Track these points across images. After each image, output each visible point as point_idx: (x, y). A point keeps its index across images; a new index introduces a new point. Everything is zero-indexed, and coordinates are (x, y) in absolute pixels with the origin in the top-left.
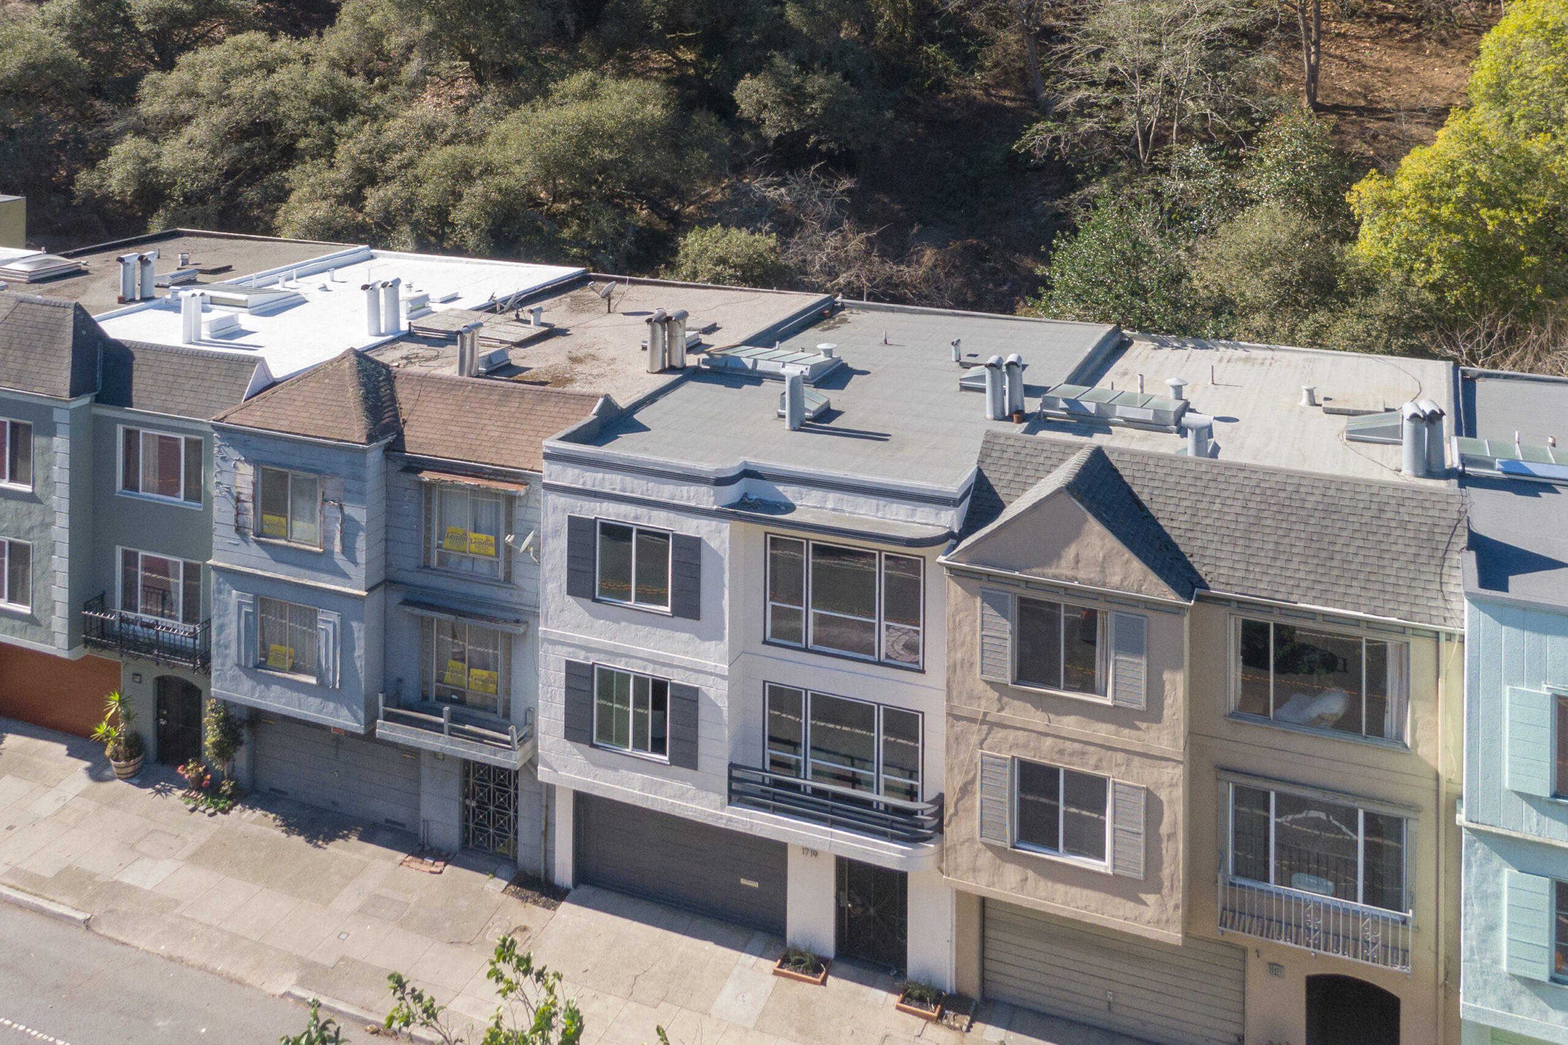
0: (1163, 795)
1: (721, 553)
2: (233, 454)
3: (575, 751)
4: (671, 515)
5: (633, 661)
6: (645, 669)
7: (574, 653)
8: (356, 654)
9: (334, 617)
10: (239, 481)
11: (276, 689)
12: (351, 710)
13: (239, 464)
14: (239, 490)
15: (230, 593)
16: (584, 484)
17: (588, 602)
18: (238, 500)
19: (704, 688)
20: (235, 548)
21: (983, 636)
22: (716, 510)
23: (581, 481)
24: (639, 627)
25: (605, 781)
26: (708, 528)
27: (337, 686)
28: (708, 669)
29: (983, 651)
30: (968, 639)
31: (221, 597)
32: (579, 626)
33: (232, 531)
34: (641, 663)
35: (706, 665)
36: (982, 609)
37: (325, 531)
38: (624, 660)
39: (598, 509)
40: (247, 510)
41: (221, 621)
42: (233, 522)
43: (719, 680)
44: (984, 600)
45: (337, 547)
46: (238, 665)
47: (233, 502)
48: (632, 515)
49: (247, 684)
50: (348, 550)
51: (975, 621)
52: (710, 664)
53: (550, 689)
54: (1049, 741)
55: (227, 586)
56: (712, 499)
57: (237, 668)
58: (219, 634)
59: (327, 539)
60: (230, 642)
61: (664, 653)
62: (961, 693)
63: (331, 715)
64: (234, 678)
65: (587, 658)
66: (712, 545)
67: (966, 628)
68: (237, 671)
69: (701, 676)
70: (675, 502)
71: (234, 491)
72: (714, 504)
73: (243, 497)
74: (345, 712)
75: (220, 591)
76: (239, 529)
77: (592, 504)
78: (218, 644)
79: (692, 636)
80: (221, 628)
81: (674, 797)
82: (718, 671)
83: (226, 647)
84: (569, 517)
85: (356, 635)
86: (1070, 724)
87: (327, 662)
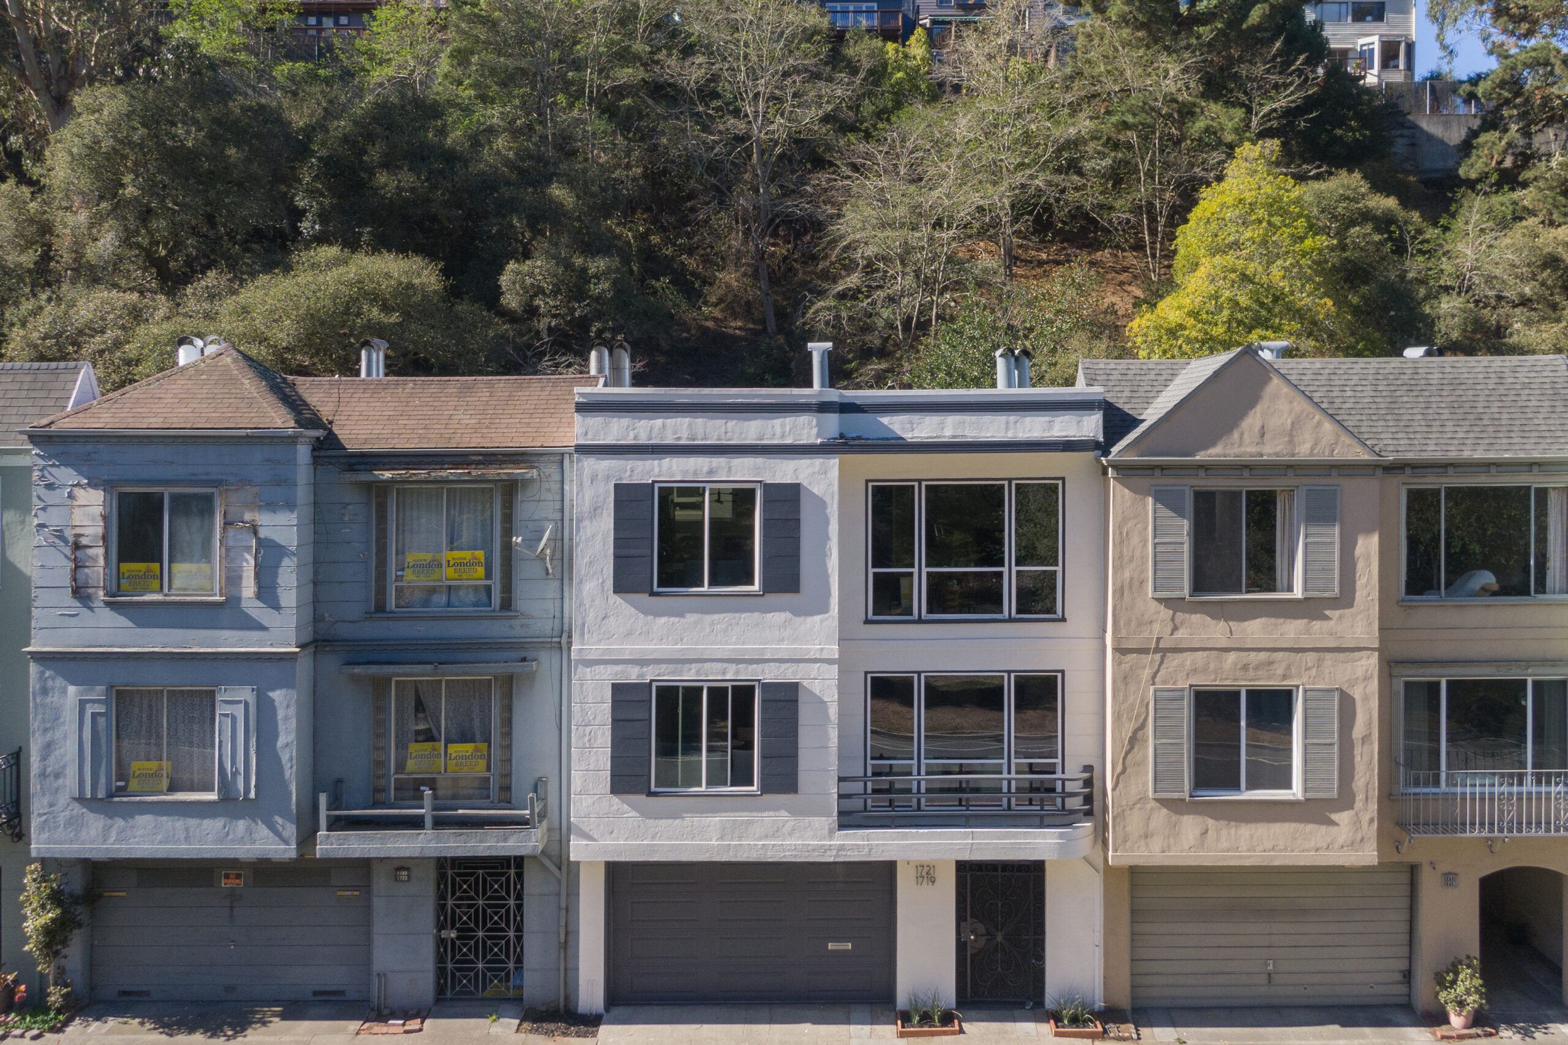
0: (1357, 693)
1: (827, 499)
2: (67, 476)
3: (625, 806)
4: (760, 460)
5: (707, 665)
6: (724, 673)
7: (623, 672)
8: (280, 743)
9: (246, 694)
10: (78, 517)
11: (144, 821)
12: (272, 827)
13: (78, 492)
14: (78, 531)
15: (64, 692)
16: (635, 438)
17: (644, 598)
18: (77, 546)
19: (805, 683)
20: (73, 621)
21: (1155, 545)
22: (821, 444)
23: (632, 435)
24: (716, 617)
25: (669, 839)
26: (810, 470)
27: (252, 795)
28: (811, 656)
29: (1155, 563)
30: (1138, 553)
31: (49, 700)
32: (629, 634)
33: (67, 599)
34: (719, 665)
35: (809, 651)
36: (1155, 511)
37: (228, 569)
38: (695, 667)
39: (656, 470)
40: (94, 559)
41: (49, 737)
42: (67, 582)
43: (825, 666)
44: (1157, 500)
45: (248, 588)
46: (81, 799)
47: (68, 551)
48: (705, 469)
49: (95, 823)
50: (267, 592)
51: (1146, 528)
52: (813, 649)
53: (588, 729)
54: (1232, 657)
55: (60, 682)
56: (815, 431)
57: (76, 805)
58: (44, 759)
59: (233, 579)
60: (64, 767)
61: (751, 647)
62: (1129, 621)
63: (242, 840)
64: (70, 822)
65: (641, 676)
66: (815, 491)
67: (1135, 540)
68: (77, 809)
69: (802, 665)
70: (765, 442)
71: (69, 534)
72: (818, 435)
73: (84, 541)
74: (263, 831)
75: (45, 691)
76: (80, 592)
77: (648, 463)
78: (43, 775)
79: (788, 615)
80: (48, 749)
81: (766, 837)
82: (825, 656)
83: (57, 776)
84: (616, 485)
85: (281, 714)
86: (1255, 630)
87: (233, 762)
